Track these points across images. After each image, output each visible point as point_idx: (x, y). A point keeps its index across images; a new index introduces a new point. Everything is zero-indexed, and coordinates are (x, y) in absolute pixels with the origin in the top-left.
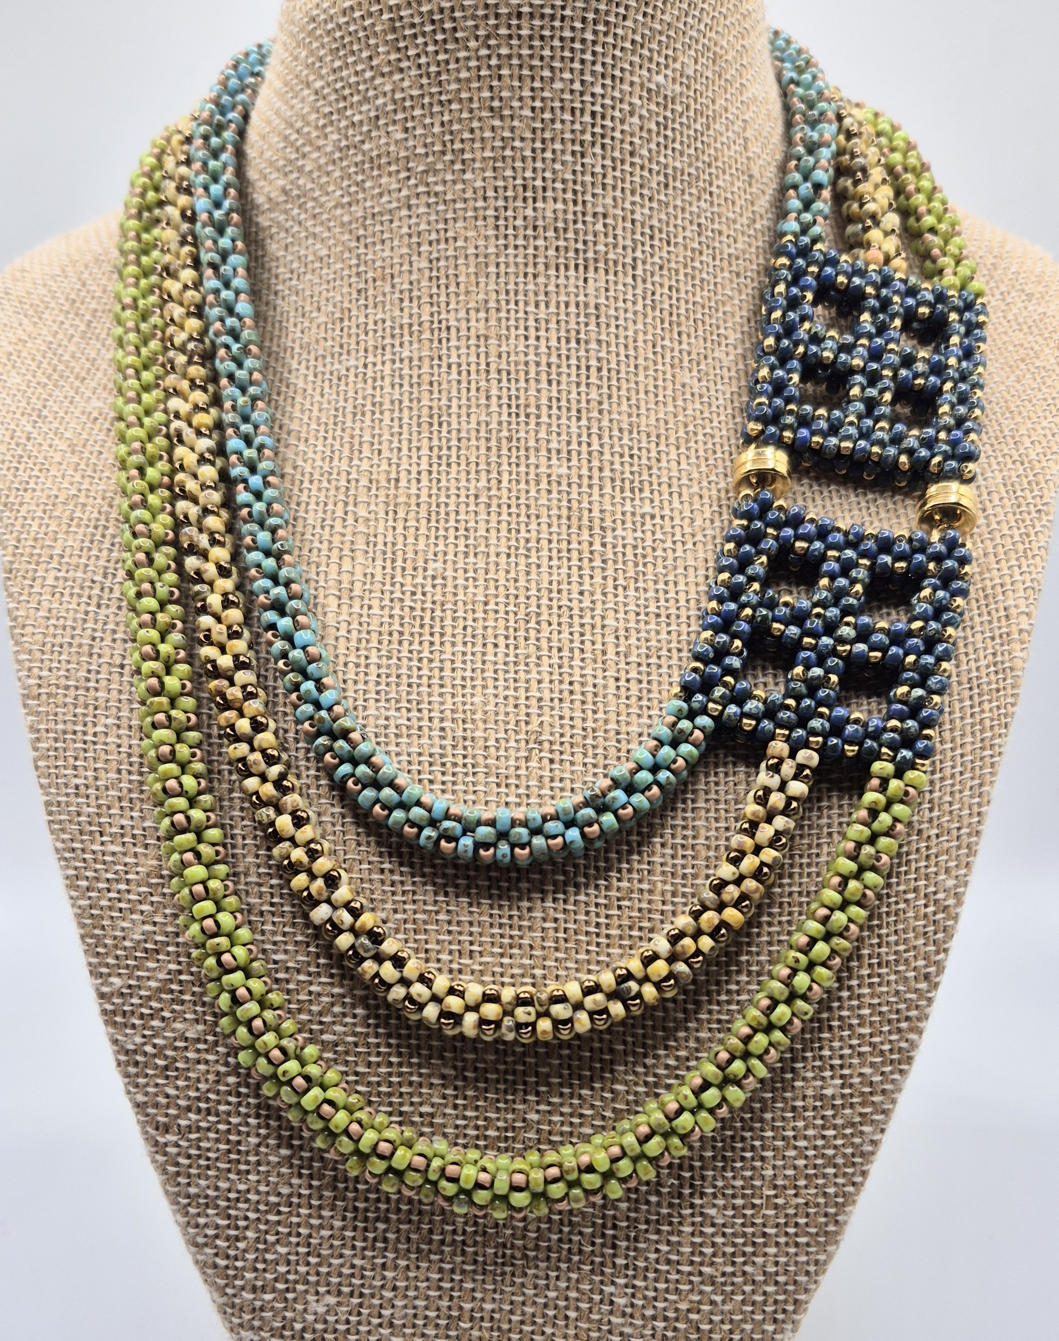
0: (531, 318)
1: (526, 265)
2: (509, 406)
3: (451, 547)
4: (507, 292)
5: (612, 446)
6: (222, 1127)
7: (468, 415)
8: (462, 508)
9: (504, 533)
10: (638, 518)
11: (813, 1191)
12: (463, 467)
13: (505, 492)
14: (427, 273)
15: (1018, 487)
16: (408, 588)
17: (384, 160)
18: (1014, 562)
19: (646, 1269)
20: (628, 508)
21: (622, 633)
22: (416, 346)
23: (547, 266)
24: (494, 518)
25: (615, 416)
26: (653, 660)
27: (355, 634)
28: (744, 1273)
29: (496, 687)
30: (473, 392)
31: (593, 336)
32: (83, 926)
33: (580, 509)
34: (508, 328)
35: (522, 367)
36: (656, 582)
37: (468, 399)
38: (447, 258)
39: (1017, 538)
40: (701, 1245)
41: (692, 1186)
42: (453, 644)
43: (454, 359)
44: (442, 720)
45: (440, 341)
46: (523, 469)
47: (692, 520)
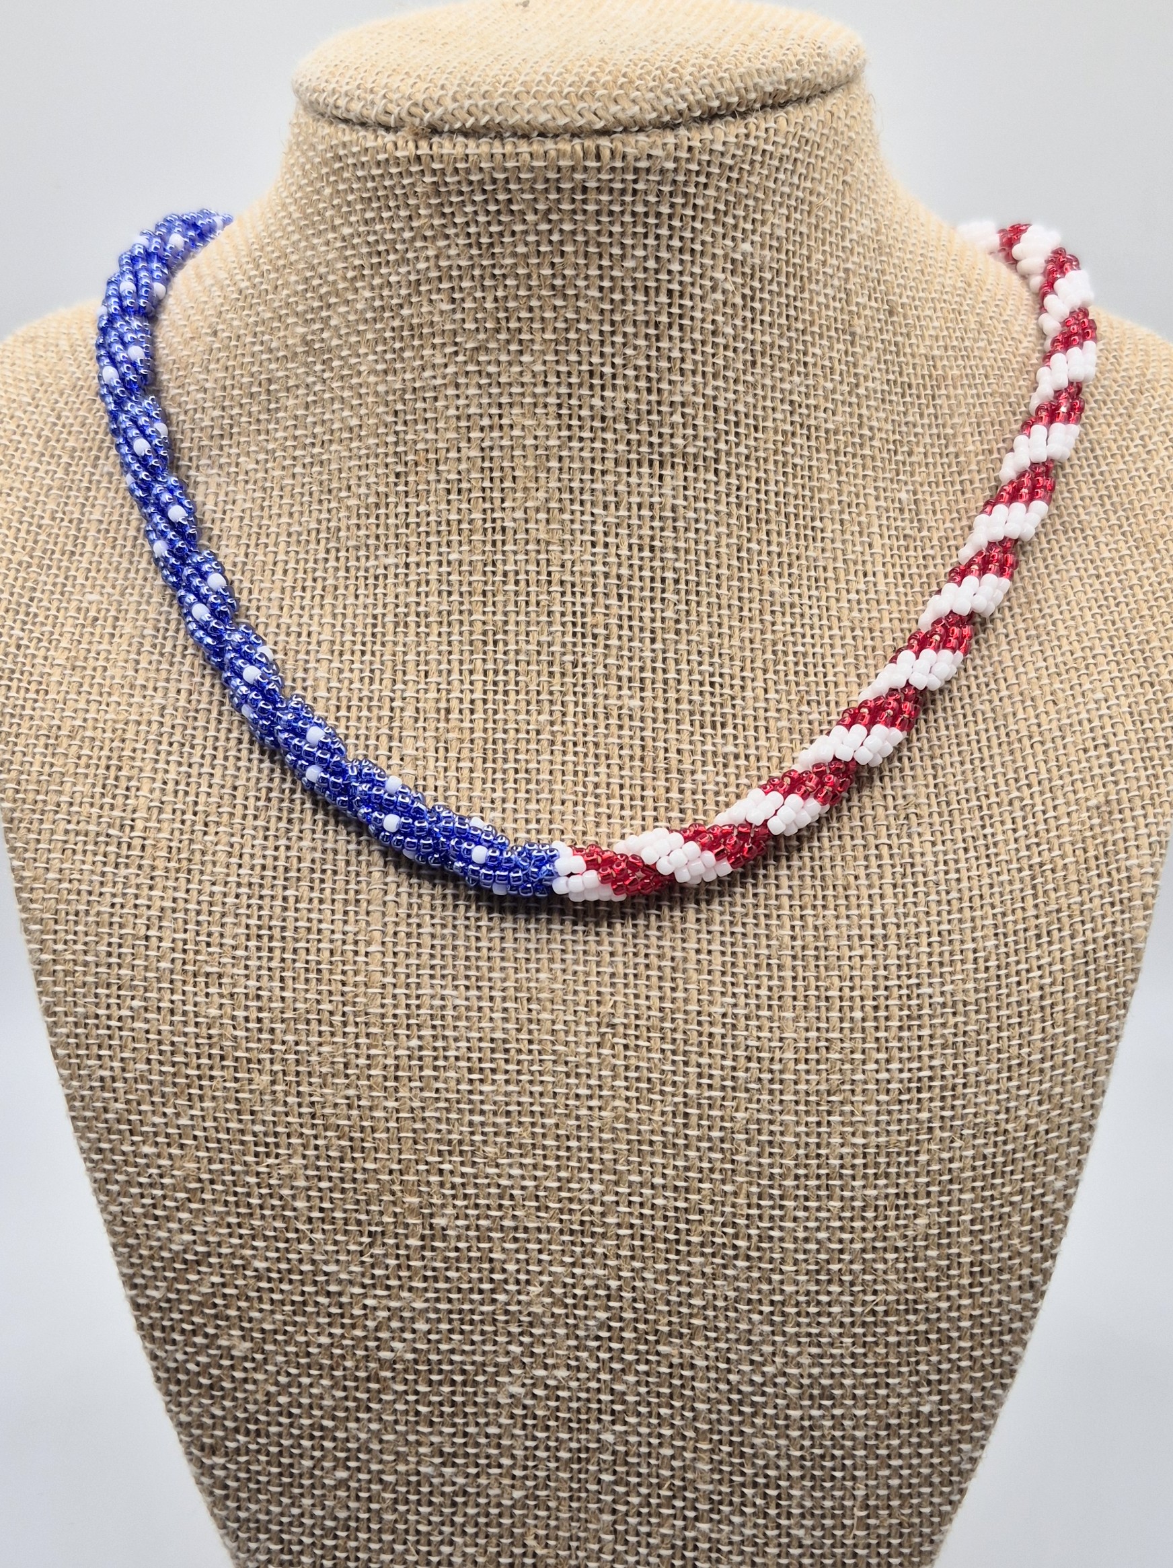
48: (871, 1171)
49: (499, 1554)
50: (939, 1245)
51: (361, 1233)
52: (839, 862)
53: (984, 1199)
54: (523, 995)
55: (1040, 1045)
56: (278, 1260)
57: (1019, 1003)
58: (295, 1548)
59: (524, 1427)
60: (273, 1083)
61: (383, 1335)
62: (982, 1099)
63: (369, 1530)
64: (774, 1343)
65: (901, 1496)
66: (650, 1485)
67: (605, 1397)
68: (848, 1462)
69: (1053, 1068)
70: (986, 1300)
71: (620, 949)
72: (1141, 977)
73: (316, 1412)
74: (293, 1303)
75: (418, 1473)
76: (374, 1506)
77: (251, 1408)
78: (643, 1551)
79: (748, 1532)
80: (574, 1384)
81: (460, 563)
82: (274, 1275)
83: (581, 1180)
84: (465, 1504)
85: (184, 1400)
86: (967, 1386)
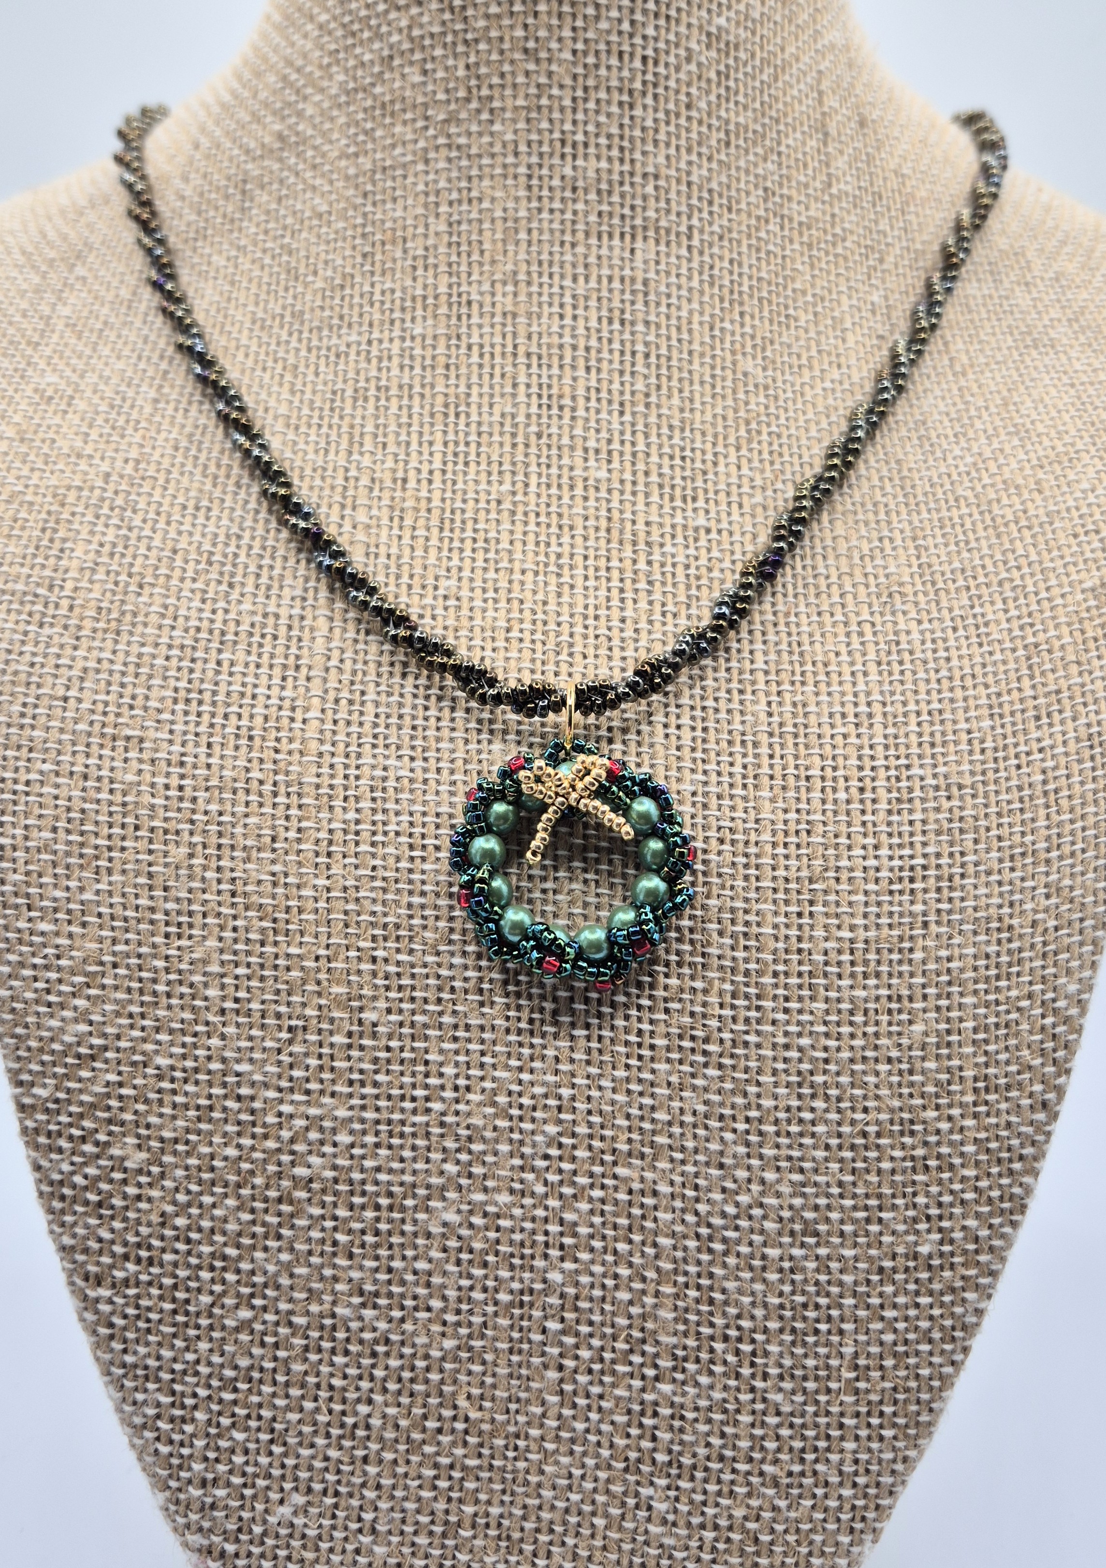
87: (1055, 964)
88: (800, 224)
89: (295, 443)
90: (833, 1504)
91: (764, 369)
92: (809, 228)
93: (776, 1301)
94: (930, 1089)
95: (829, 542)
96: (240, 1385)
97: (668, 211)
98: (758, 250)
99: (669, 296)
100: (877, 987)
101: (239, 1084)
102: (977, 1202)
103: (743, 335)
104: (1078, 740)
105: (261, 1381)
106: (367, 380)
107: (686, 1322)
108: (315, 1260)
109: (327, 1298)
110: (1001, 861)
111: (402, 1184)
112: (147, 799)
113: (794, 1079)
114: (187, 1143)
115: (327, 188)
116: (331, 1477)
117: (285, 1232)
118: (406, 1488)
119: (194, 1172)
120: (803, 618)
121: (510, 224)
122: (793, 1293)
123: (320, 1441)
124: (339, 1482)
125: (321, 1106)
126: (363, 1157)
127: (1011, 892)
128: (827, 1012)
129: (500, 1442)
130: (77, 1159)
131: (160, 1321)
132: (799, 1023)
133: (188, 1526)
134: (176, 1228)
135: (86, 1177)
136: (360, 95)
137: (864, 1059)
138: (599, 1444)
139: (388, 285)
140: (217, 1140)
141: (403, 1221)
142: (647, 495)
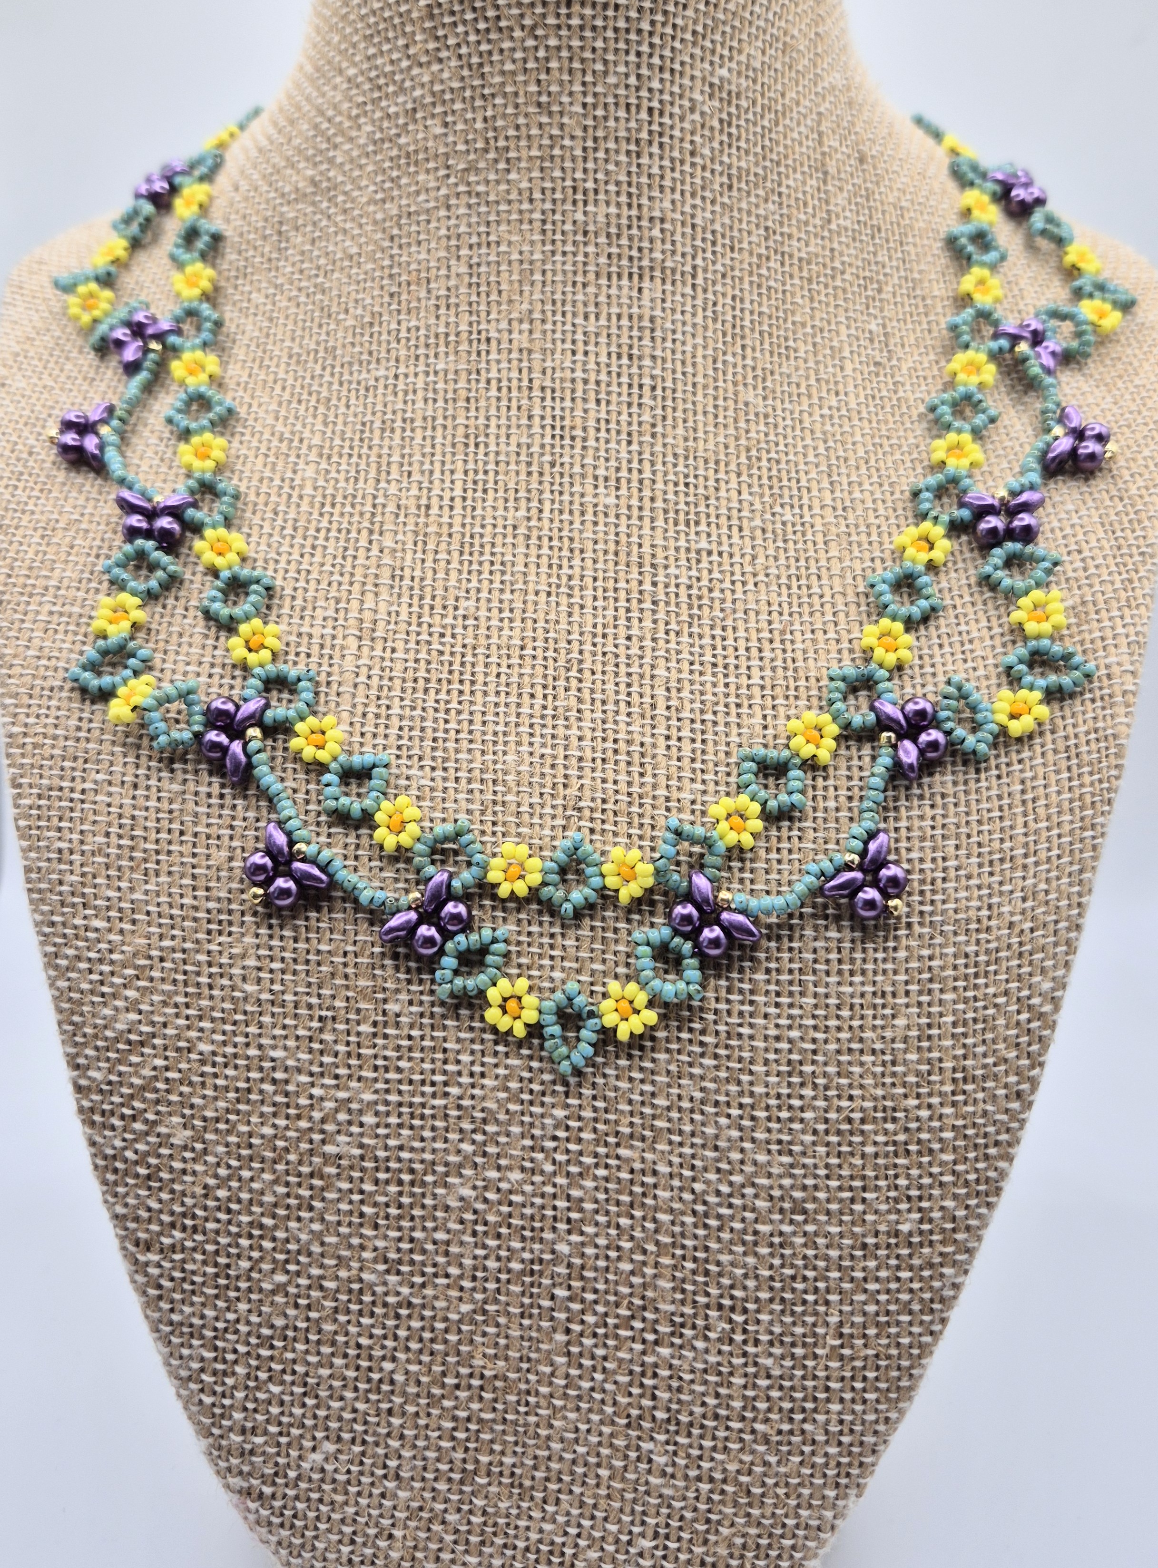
0: (580, 331)
1: (575, 273)
2: (553, 427)
3: (486, 583)
4: (554, 302)
5: (666, 474)
6: (210, 1248)
7: (508, 436)
8: (499, 540)
9: (544, 569)
10: (693, 555)
11: (884, 1341)
12: (501, 494)
13: (546, 523)
14: (466, 279)
15: (1117, 526)
16: (436, 629)
17: (421, 156)
18: (1116, 613)
19: (691, 1424)
20: (682, 543)
21: (673, 684)
22: (452, 358)
23: (597, 275)
24: (533, 551)
25: (670, 440)
26: (709, 716)
27: (375, 681)
28: (803, 1432)
29: (531, 744)
30: (513, 412)
31: (647, 351)
32: (60, 1011)
33: (629, 544)
34: (554, 341)
35: (568, 384)
36: (712, 627)
37: (508, 418)
38: (488, 264)
39: (1118, 585)
40: (754, 1399)
41: (745, 1331)
42: (485, 693)
43: (493, 374)
44: (469, 781)
45: (479, 353)
46: (566, 497)
47: (754, 557)
48: (846, 967)
49: (444, 1374)
50: (919, 1049)
51: (311, 1018)
52: (811, 654)
53: (966, 1001)
54: (488, 776)
55: (1022, 839)
56: (224, 1043)
57: (1000, 797)
58: (230, 1357)
59: (474, 1234)
60: (231, 859)
61: (330, 1127)
62: (963, 894)
63: (307, 1341)
64: (742, 1150)
65: (878, 1324)
66: (607, 1303)
67: (561, 1204)
68: (821, 1285)
69: (1037, 864)
70: (970, 1109)
71: (589, 734)
72: (1126, 773)
73: (256, 1209)
74: (237, 1090)
75: (361, 1280)
76: (313, 1315)
77: (189, 1201)
78: (598, 1376)
79: (713, 1359)
80: (528, 1188)
81: (446, 372)
82: (219, 1059)
83: (541, 967)
84: (409, 1317)
85: (121, 1190)
86: (949, 1204)
87: (1031, 963)
88: (800, 260)
89: (327, 472)
90: (819, 1460)
91: (765, 398)
92: (809, 263)
93: (767, 1273)
94: (912, 1079)
95: (823, 563)
96: (276, 1343)
97: (674, 252)
98: (759, 286)
99: (674, 332)
100: (863, 984)
101: (274, 1069)
102: (955, 1184)
103: (744, 367)
104: (1055, 751)
105: (295, 1339)
106: (394, 412)
107: (683, 1291)
108: (344, 1230)
109: (355, 1265)
110: (980, 865)
111: (422, 1162)
112: (191, 806)
113: (784, 1068)
114: (227, 1121)
115: (356, 232)
116: (359, 1428)
117: (317, 1204)
118: (427, 1438)
119: (234, 1148)
120: (798, 636)
121: (526, 266)
122: (783, 1266)
123: (349, 1395)
124: (366, 1432)
125: (348, 1089)
126: (387, 1136)
127: (990, 896)
128: (816, 1006)
129: (512, 1398)
130: (128, 1136)
131: (204, 1284)
132: (790, 1017)
133: (229, 1470)
134: (217, 1199)
135: (136, 1152)
136: (387, 145)
137: (850, 1050)
138: (603, 1402)
139: (413, 323)
140: (254, 1119)
141: (423, 1195)
142: (653, 520)
